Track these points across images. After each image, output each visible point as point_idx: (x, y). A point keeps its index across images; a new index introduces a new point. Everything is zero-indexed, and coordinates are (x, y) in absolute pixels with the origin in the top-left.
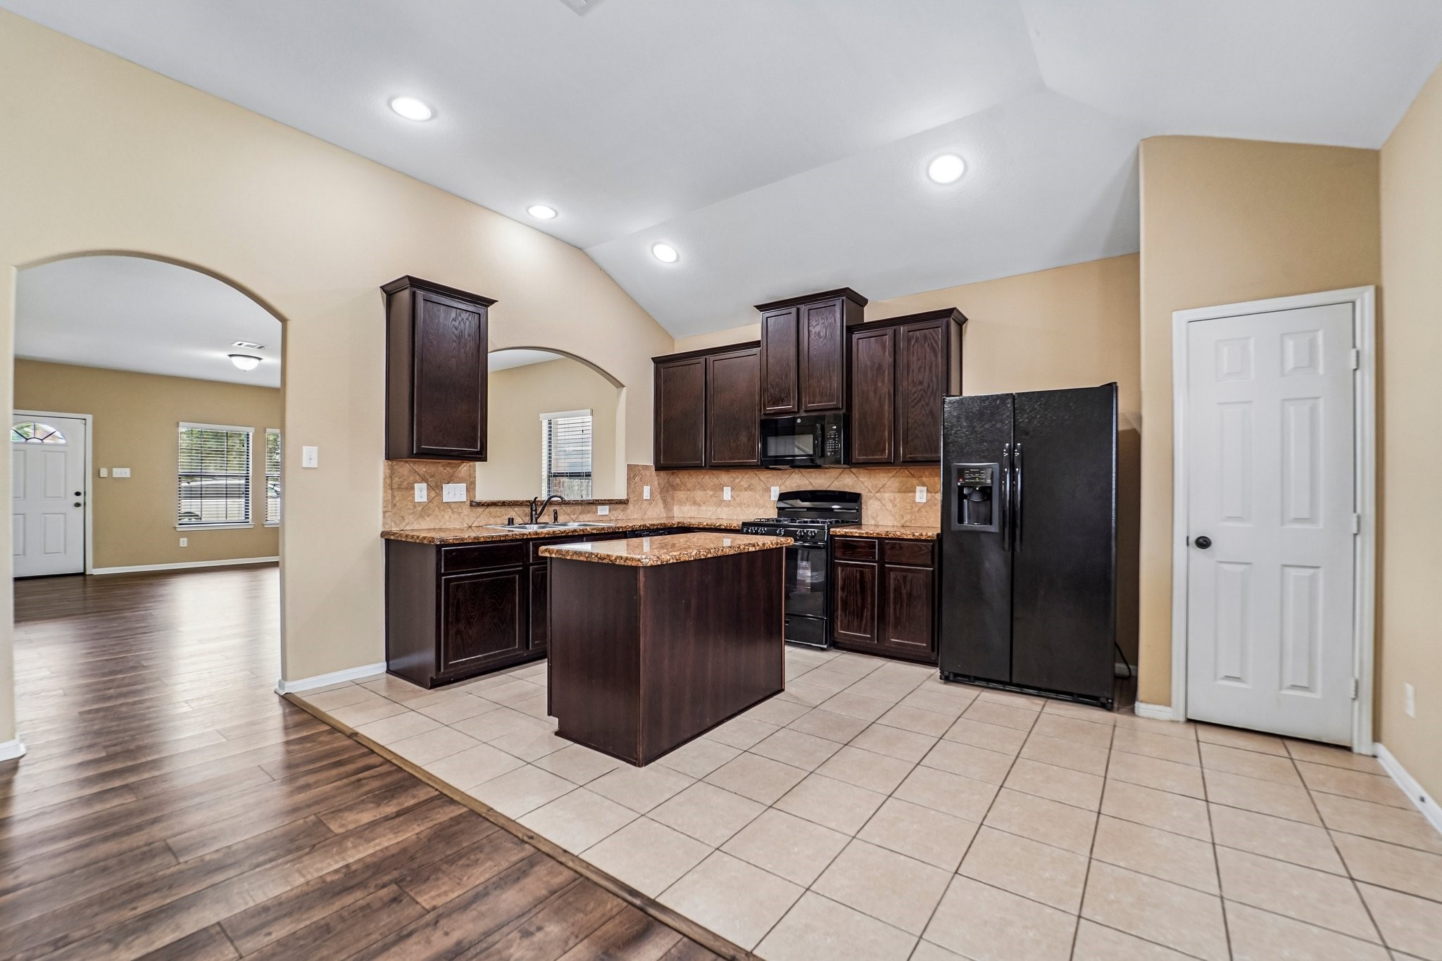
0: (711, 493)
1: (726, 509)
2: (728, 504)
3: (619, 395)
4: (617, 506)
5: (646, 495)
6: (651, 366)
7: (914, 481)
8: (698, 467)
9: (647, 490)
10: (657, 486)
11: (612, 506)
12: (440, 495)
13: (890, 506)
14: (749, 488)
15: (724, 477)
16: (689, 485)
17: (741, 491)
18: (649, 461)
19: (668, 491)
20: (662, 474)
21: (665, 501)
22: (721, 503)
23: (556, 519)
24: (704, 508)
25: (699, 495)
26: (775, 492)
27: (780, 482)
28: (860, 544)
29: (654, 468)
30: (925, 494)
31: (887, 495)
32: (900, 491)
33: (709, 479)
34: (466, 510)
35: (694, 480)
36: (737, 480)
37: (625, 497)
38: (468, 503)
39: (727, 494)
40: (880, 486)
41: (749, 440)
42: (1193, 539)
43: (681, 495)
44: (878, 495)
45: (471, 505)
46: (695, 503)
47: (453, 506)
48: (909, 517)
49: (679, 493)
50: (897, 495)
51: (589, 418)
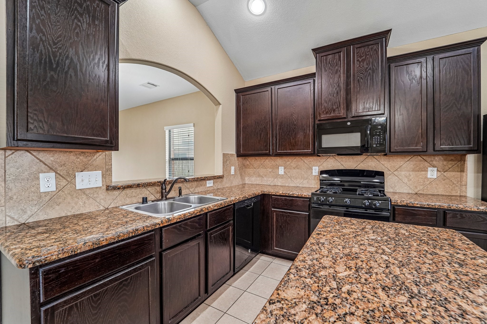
0: (270, 170)
1: (280, 180)
2: (282, 177)
3: (217, 110)
4: (217, 180)
5: (233, 172)
6: (234, 94)
7: (426, 164)
8: (268, 155)
9: (233, 168)
10: (237, 166)
11: (215, 180)
12: (72, 183)
13: (406, 180)
14: (297, 167)
15: (279, 160)
16: (255, 166)
17: (291, 169)
18: (232, 150)
19: (243, 169)
20: (240, 159)
21: (241, 175)
22: (277, 176)
23: (180, 194)
24: (265, 179)
25: (262, 171)
26: (316, 171)
27: (319, 164)
29: (236, 156)
30: (436, 172)
31: (403, 173)
32: (413, 171)
33: (268, 162)
34: (103, 194)
35: (258, 162)
36: (288, 163)
37: (220, 173)
38: (105, 187)
39: (281, 171)
40: (398, 167)
41: (305, 138)
43: (250, 171)
44: (395, 173)
45: (107, 189)
46: (259, 176)
47: (88, 192)
48: (421, 187)
49: (248, 170)
50: (411, 173)
51: (193, 129)
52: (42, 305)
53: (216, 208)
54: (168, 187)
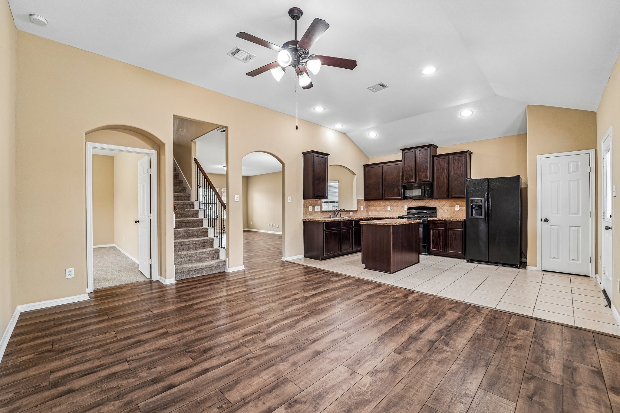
0: (383, 208)
1: (388, 213)
2: (389, 211)
3: (354, 177)
4: (355, 212)
5: (362, 209)
6: (362, 168)
7: (455, 203)
8: (380, 200)
9: (362, 207)
10: (365, 206)
11: (353, 212)
12: (314, 209)
13: (446, 211)
14: (397, 206)
15: (388, 202)
16: (375, 205)
17: (394, 207)
18: (363, 198)
19: (368, 207)
20: (366, 201)
21: (367, 210)
22: (387, 211)
23: (341, 216)
24: (381, 213)
25: (378, 208)
26: (406, 207)
27: (408, 204)
28: (438, 223)
29: (364, 200)
30: (459, 207)
31: (445, 208)
32: (450, 206)
33: (382, 203)
34: (320, 213)
35: (376, 203)
36: (392, 204)
37: (356, 209)
38: (320, 211)
39: (389, 208)
40: (443, 205)
41: (398, 191)
42: (543, 220)
43: (372, 208)
44: (442, 208)
45: (322, 212)
46: (377, 211)
47: (317, 212)
48: (453, 214)
49: (371, 208)
50: (449, 208)
51: (338, 184)
52: (325, 230)
53: (356, 219)
54: (337, 213)
